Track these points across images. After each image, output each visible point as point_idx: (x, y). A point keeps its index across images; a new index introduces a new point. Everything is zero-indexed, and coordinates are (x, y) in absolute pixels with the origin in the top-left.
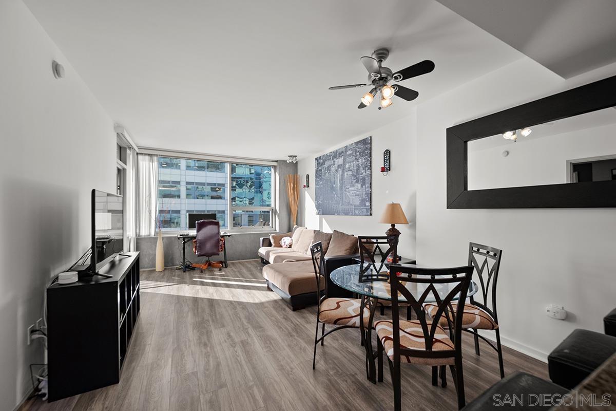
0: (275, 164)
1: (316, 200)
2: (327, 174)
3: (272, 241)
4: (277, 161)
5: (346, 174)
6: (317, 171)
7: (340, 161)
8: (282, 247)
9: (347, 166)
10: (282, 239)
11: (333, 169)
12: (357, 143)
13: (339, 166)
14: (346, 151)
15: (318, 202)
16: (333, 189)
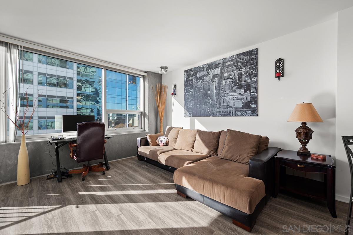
0: (145, 74)
1: (185, 105)
2: (199, 83)
3: (149, 140)
4: (146, 72)
5: (224, 81)
6: (186, 81)
7: (217, 71)
8: (159, 145)
9: (226, 75)
10: (158, 138)
11: (207, 78)
12: (238, 55)
13: (215, 76)
14: (224, 63)
15: (187, 107)
16: (206, 95)
